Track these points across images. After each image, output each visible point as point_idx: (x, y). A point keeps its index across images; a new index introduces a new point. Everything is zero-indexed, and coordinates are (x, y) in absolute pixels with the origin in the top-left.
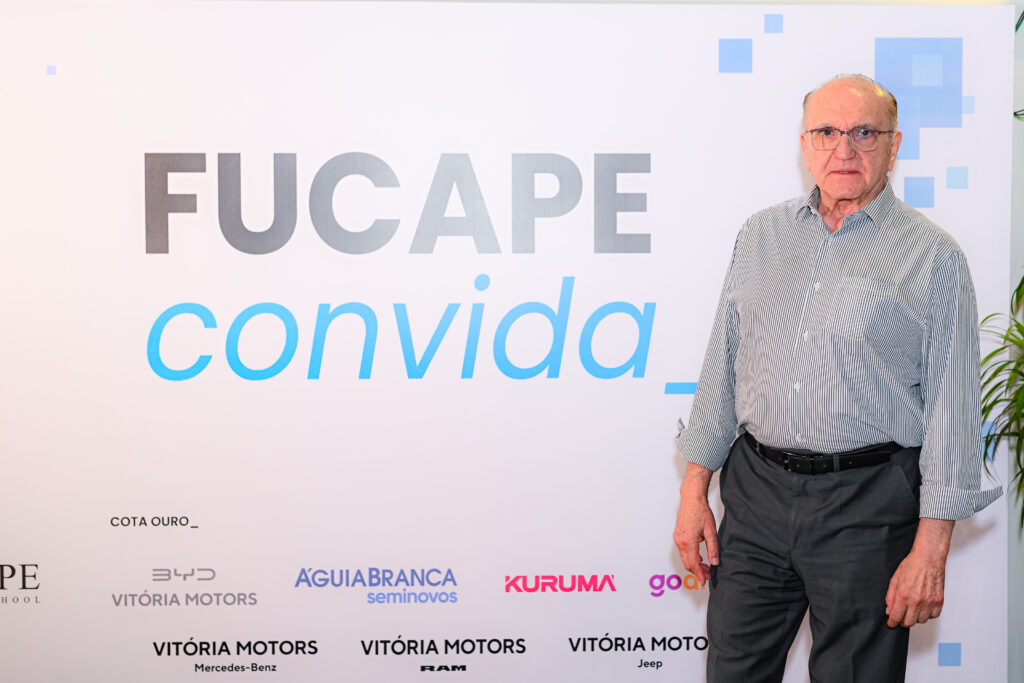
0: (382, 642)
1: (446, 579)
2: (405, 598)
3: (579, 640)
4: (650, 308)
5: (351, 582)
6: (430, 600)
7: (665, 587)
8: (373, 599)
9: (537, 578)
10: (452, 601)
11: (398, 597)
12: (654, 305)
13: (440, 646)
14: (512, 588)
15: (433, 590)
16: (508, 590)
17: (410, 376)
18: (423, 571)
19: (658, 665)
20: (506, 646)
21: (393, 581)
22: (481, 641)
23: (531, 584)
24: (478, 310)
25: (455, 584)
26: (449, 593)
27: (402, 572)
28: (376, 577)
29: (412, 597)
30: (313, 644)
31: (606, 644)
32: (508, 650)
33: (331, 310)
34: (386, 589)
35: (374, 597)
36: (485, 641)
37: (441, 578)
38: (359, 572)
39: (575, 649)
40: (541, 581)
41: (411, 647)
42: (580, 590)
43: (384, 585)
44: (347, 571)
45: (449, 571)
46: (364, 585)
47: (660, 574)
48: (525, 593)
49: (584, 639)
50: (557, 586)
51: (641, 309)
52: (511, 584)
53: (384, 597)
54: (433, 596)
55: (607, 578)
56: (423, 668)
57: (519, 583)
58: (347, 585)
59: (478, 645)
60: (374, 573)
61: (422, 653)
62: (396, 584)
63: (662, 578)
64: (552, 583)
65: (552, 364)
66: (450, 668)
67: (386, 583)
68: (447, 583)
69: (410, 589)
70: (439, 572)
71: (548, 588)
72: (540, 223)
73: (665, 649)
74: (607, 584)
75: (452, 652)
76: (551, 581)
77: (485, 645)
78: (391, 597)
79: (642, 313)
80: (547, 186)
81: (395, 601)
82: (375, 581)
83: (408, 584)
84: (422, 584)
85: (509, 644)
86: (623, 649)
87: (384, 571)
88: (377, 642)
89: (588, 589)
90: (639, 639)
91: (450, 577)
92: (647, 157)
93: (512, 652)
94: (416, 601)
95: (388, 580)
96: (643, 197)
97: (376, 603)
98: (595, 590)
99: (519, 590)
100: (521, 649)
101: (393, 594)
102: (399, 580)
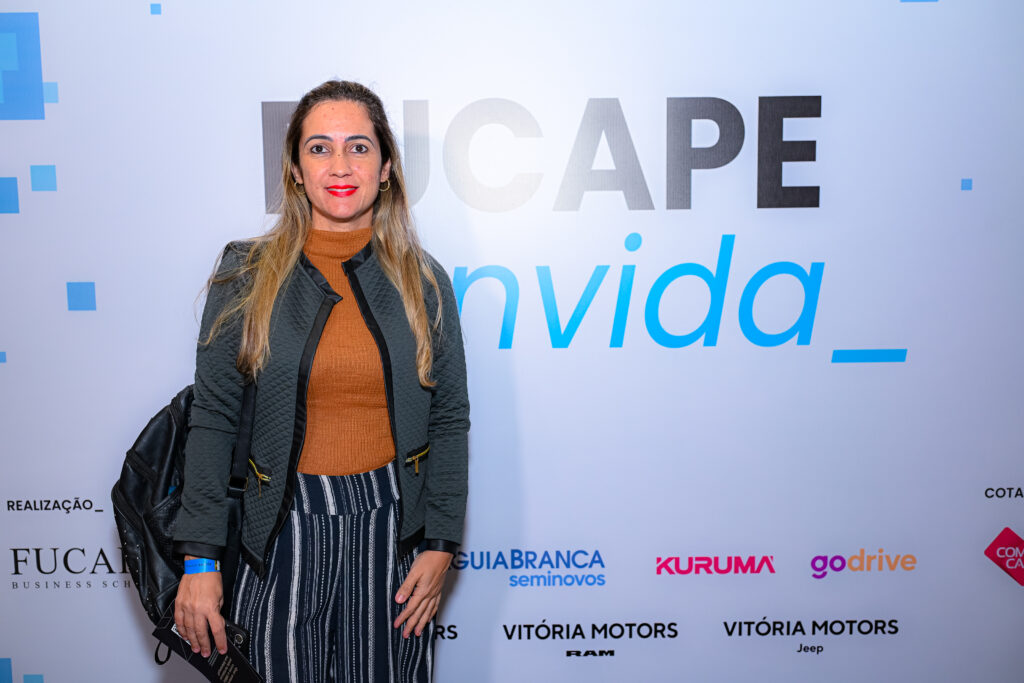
0: (525, 626)
1: (593, 561)
2: (549, 581)
3: (735, 624)
4: (818, 268)
5: (492, 565)
6: (576, 582)
7: (828, 569)
8: (515, 582)
9: (690, 560)
10: (599, 584)
11: (542, 580)
12: (822, 265)
13: (587, 631)
14: (663, 570)
15: (580, 573)
16: (659, 572)
17: (555, 345)
18: (568, 552)
19: (819, 649)
20: (657, 630)
21: (537, 563)
22: (631, 626)
23: (684, 566)
24: (628, 273)
25: (603, 566)
26: (596, 575)
27: (546, 554)
28: (519, 558)
29: (557, 580)
30: (452, 629)
31: (763, 628)
32: (659, 634)
33: (469, 273)
34: (529, 572)
35: (517, 580)
36: (635, 625)
37: (588, 559)
38: (500, 554)
39: (730, 633)
40: (695, 562)
41: (556, 631)
42: (736, 571)
43: (527, 567)
44: (488, 554)
45: (597, 553)
46: (506, 567)
47: (823, 554)
48: (677, 575)
49: (740, 624)
50: (712, 568)
51: (808, 270)
52: (663, 566)
53: (528, 580)
54: (580, 579)
55: (765, 559)
56: (569, 654)
57: (672, 565)
58: (488, 567)
59: (627, 629)
60: (517, 555)
61: (568, 637)
62: (540, 567)
63: (824, 559)
64: (706, 564)
65: (709, 331)
66: (598, 653)
67: (530, 566)
68: (595, 565)
69: (555, 572)
70: (586, 554)
71: (702, 570)
72: (697, 175)
73: (826, 633)
74: (765, 565)
75: (600, 636)
76: (706, 562)
77: (635, 629)
78: (535, 580)
79: (808, 273)
80: (705, 133)
81: (538, 584)
82: (517, 563)
83: (552, 566)
84: (568, 566)
85: (660, 628)
86: (782, 634)
87: (527, 553)
88: (520, 626)
89: (744, 571)
90: (799, 623)
91: (597, 559)
92: (817, 100)
93: (663, 636)
94: (561, 584)
95: (531, 562)
96: (812, 145)
97: (519, 586)
98: (753, 571)
99: (671, 572)
100: (672, 633)
101: (536, 576)
102: (543, 562)
